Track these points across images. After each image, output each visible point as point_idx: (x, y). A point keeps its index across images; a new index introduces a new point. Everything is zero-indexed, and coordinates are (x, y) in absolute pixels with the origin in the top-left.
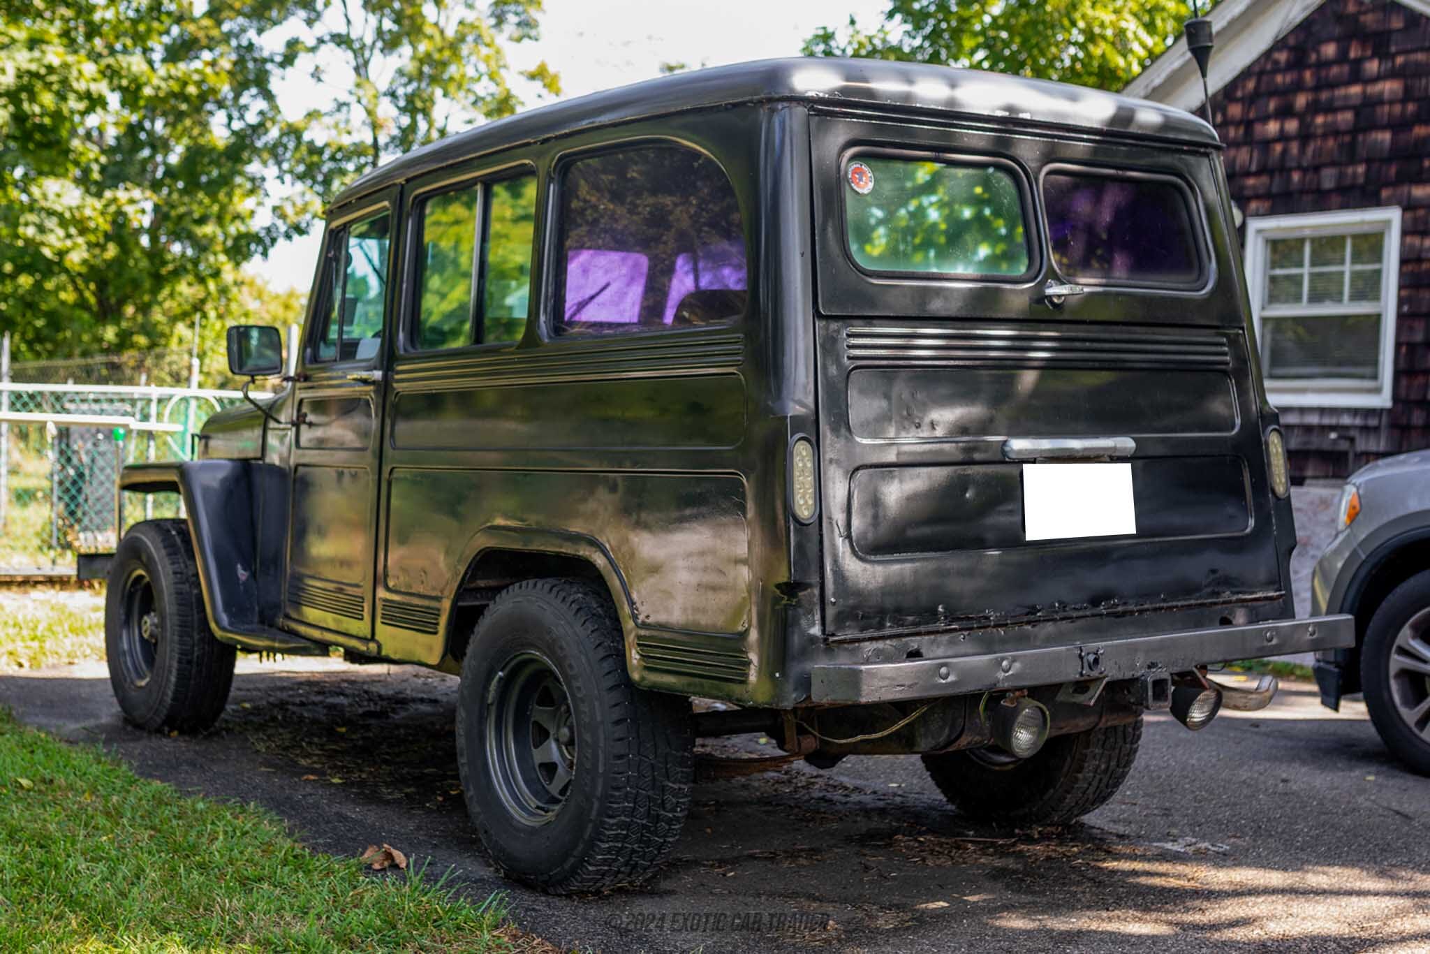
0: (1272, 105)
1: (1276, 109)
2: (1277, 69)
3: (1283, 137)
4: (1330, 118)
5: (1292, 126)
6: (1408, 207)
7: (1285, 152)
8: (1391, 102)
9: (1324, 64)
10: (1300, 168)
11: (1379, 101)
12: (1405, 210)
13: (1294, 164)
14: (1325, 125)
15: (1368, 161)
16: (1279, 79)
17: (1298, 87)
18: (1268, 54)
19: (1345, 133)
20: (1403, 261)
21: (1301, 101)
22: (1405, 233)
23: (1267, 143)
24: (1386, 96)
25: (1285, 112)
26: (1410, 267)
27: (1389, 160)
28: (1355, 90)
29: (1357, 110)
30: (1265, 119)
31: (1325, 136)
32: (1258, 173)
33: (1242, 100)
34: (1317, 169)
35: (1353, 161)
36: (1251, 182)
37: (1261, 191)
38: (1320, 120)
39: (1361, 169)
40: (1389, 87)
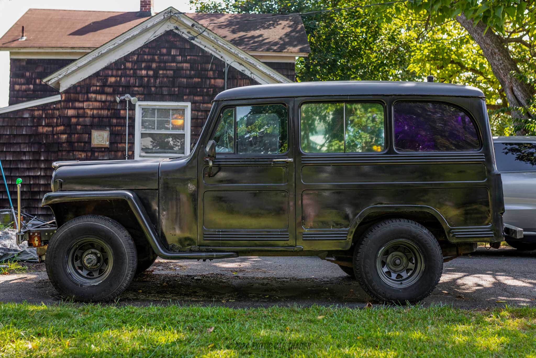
0: (143, 65)
1: (144, 67)
2: (145, 54)
3: (147, 76)
4: (165, 72)
5: (151, 73)
6: (193, 103)
7: (148, 81)
8: (186, 70)
9: (161, 55)
10: (154, 86)
11: (182, 69)
12: (192, 103)
13: (152, 85)
14: (163, 74)
15: (179, 87)
16: (146, 57)
17: (153, 61)
18: (141, 48)
19: (170, 77)
20: (192, 119)
21: (154, 65)
22: (192, 110)
23: (142, 77)
24: (184, 67)
25: (148, 68)
26: (194, 121)
27: (186, 88)
28: (174, 64)
29: (174, 71)
30: (141, 69)
31: (163, 77)
32: (138, 87)
33: (132, 62)
34: (161, 87)
35: (174, 86)
36: (136, 89)
37: (140, 93)
38: (161, 72)
39: (176, 89)
40: (186, 65)
